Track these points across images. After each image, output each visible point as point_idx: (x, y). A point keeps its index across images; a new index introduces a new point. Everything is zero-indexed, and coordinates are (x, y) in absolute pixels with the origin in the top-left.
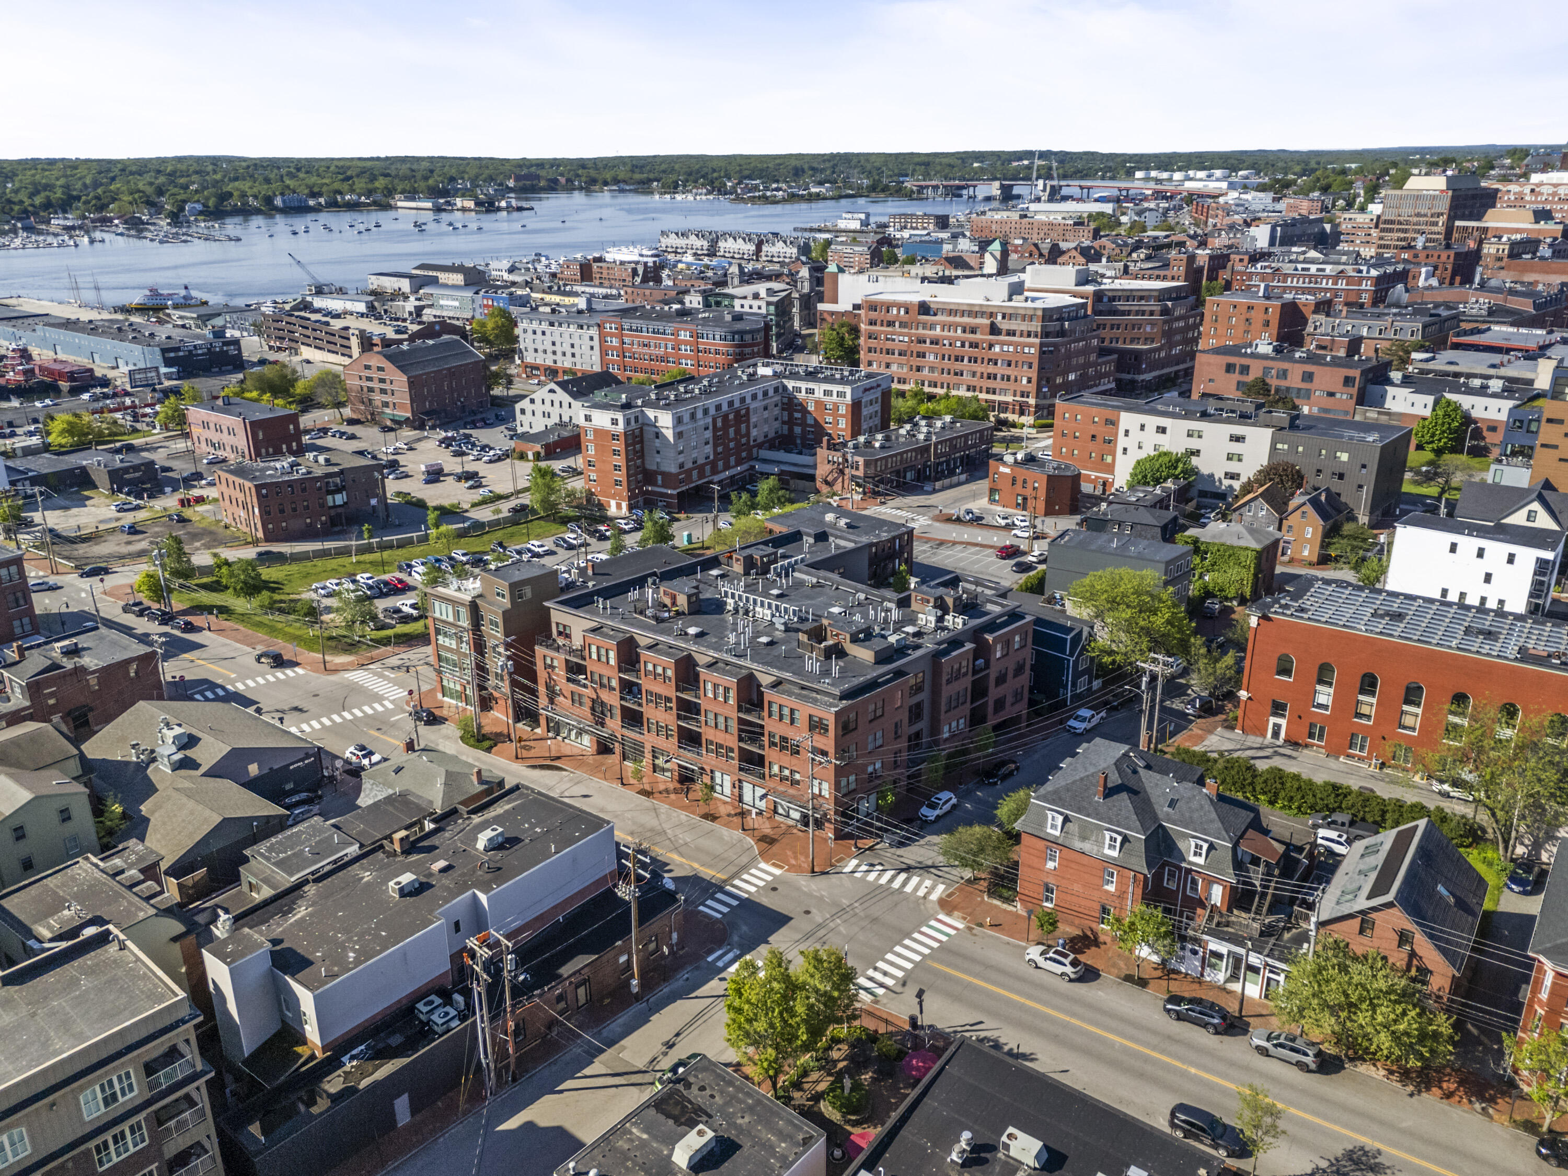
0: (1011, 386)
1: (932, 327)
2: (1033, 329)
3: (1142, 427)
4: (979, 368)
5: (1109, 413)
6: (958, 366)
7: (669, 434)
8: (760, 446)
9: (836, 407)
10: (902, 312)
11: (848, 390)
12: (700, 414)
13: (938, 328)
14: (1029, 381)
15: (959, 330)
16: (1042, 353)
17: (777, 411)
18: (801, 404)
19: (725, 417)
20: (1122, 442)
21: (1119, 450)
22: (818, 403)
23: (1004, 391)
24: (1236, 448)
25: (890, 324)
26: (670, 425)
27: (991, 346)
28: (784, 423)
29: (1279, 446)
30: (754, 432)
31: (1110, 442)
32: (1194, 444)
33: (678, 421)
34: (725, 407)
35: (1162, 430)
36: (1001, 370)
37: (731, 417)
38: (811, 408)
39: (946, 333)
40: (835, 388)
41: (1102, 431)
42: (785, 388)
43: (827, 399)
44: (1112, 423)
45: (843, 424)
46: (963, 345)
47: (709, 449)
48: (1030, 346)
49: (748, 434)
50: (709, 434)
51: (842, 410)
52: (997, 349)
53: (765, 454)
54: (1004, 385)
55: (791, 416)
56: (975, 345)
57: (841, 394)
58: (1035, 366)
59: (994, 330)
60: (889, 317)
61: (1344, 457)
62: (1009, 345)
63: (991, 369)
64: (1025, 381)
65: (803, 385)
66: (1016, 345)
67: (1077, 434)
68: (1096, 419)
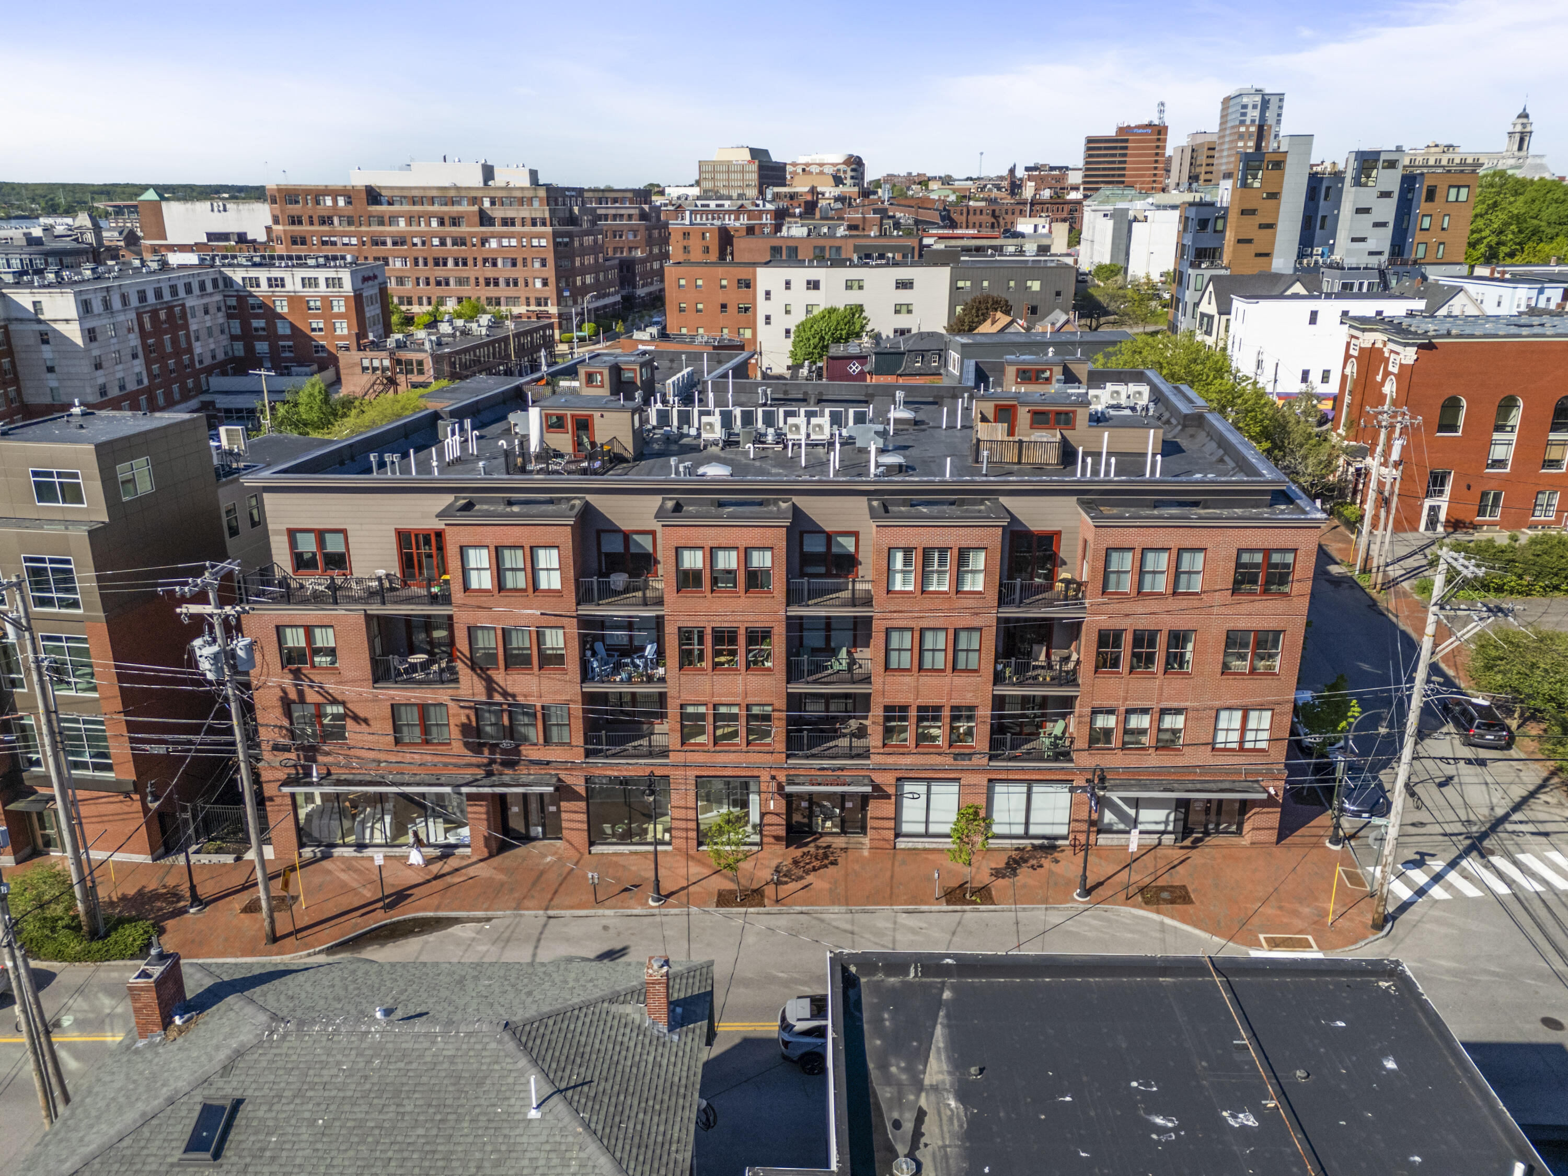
0: (521, 291)
1: (393, 219)
2: (538, 215)
3: (788, 284)
4: (470, 272)
6: (440, 272)
7: (74, 333)
8: (209, 371)
9: (327, 302)
10: (341, 202)
11: (346, 276)
12: (117, 304)
13: (402, 222)
14: (545, 283)
15: (434, 223)
16: (556, 245)
17: (221, 318)
18: (262, 305)
19: (154, 313)
20: (762, 308)
21: (761, 320)
22: (294, 300)
23: (513, 301)
24: (904, 296)
25: (326, 220)
26: (72, 312)
27: (484, 241)
28: (234, 338)
29: (960, 284)
30: (198, 348)
31: (747, 310)
32: (854, 297)
33: (85, 307)
34: (151, 298)
35: (814, 285)
36: (503, 271)
37: (163, 315)
38: (282, 308)
39: (414, 228)
40: (322, 275)
41: (735, 297)
42: (228, 282)
43: (309, 291)
44: (747, 284)
45: (343, 328)
46: (443, 243)
47: (138, 366)
48: (540, 236)
49: (190, 350)
50: (134, 340)
51: (339, 307)
52: (494, 244)
53: (217, 382)
54: (511, 292)
55: (245, 325)
56: (460, 241)
57: (332, 282)
58: (551, 263)
59: (485, 219)
60: (320, 211)
61: (1036, 286)
62: (510, 236)
63: (490, 272)
64: (538, 284)
65: (263, 275)
66: (520, 236)
67: (700, 306)
68: (724, 282)
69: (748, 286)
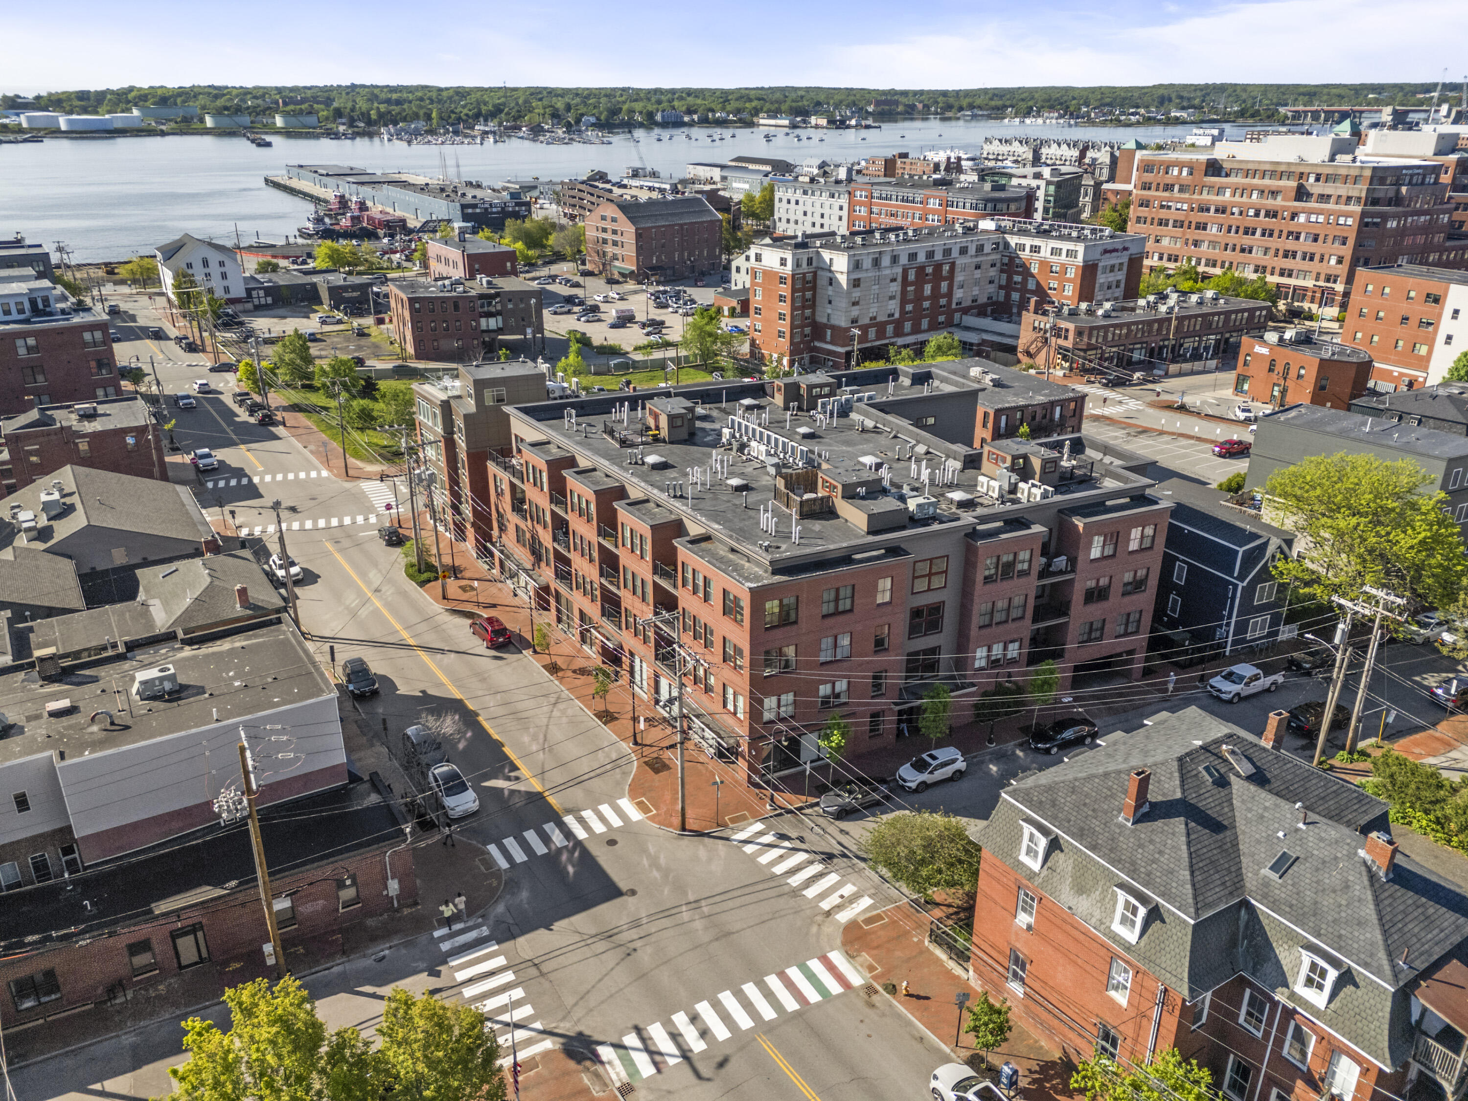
0: (1315, 266)
1: (1220, 191)
2: (1355, 194)
4: (1274, 243)
5: (1434, 287)
6: (1247, 241)
7: (843, 279)
8: (966, 311)
9: (1064, 268)
10: (1185, 173)
11: (1080, 248)
12: (886, 261)
13: (1228, 193)
14: (1340, 261)
15: (1255, 195)
16: (1363, 225)
17: (993, 272)
18: (1023, 265)
19: (921, 270)
20: (1446, 326)
21: (1441, 338)
22: (1043, 264)
23: (1305, 273)
25: (1169, 187)
26: (845, 270)
27: (1294, 216)
28: (1001, 287)
30: (958, 294)
31: (1430, 324)
33: (856, 266)
34: (921, 258)
36: (1304, 245)
37: (929, 270)
38: (1034, 270)
39: (1237, 198)
40: (1065, 246)
41: (1420, 310)
42: (1007, 245)
43: (1055, 259)
45: (1070, 290)
46: (1257, 214)
47: (894, 306)
48: (1347, 215)
49: (950, 294)
50: (895, 288)
51: (1071, 274)
52: (1302, 218)
53: (970, 320)
54: (1306, 265)
55: (1009, 279)
56: (1272, 214)
57: (1070, 253)
58: (1351, 242)
59: (1301, 194)
60: (1168, 180)
62: (1318, 213)
63: (1291, 245)
64: (1333, 261)
65: (1028, 242)
66: (1328, 214)
67: (1381, 314)
68: (1412, 294)
69: (1436, 300)
